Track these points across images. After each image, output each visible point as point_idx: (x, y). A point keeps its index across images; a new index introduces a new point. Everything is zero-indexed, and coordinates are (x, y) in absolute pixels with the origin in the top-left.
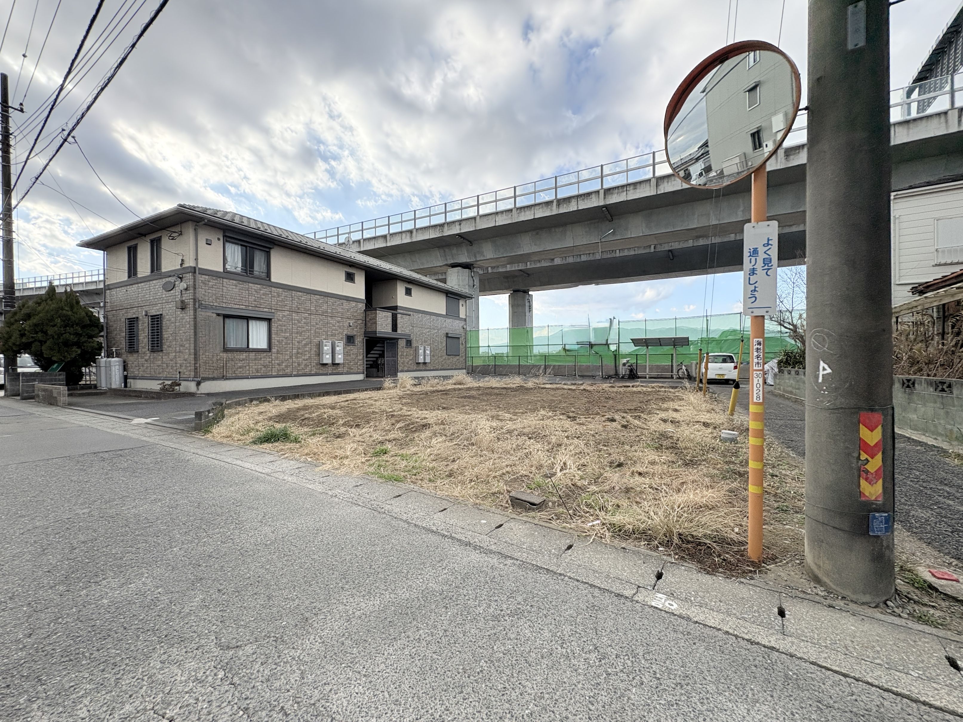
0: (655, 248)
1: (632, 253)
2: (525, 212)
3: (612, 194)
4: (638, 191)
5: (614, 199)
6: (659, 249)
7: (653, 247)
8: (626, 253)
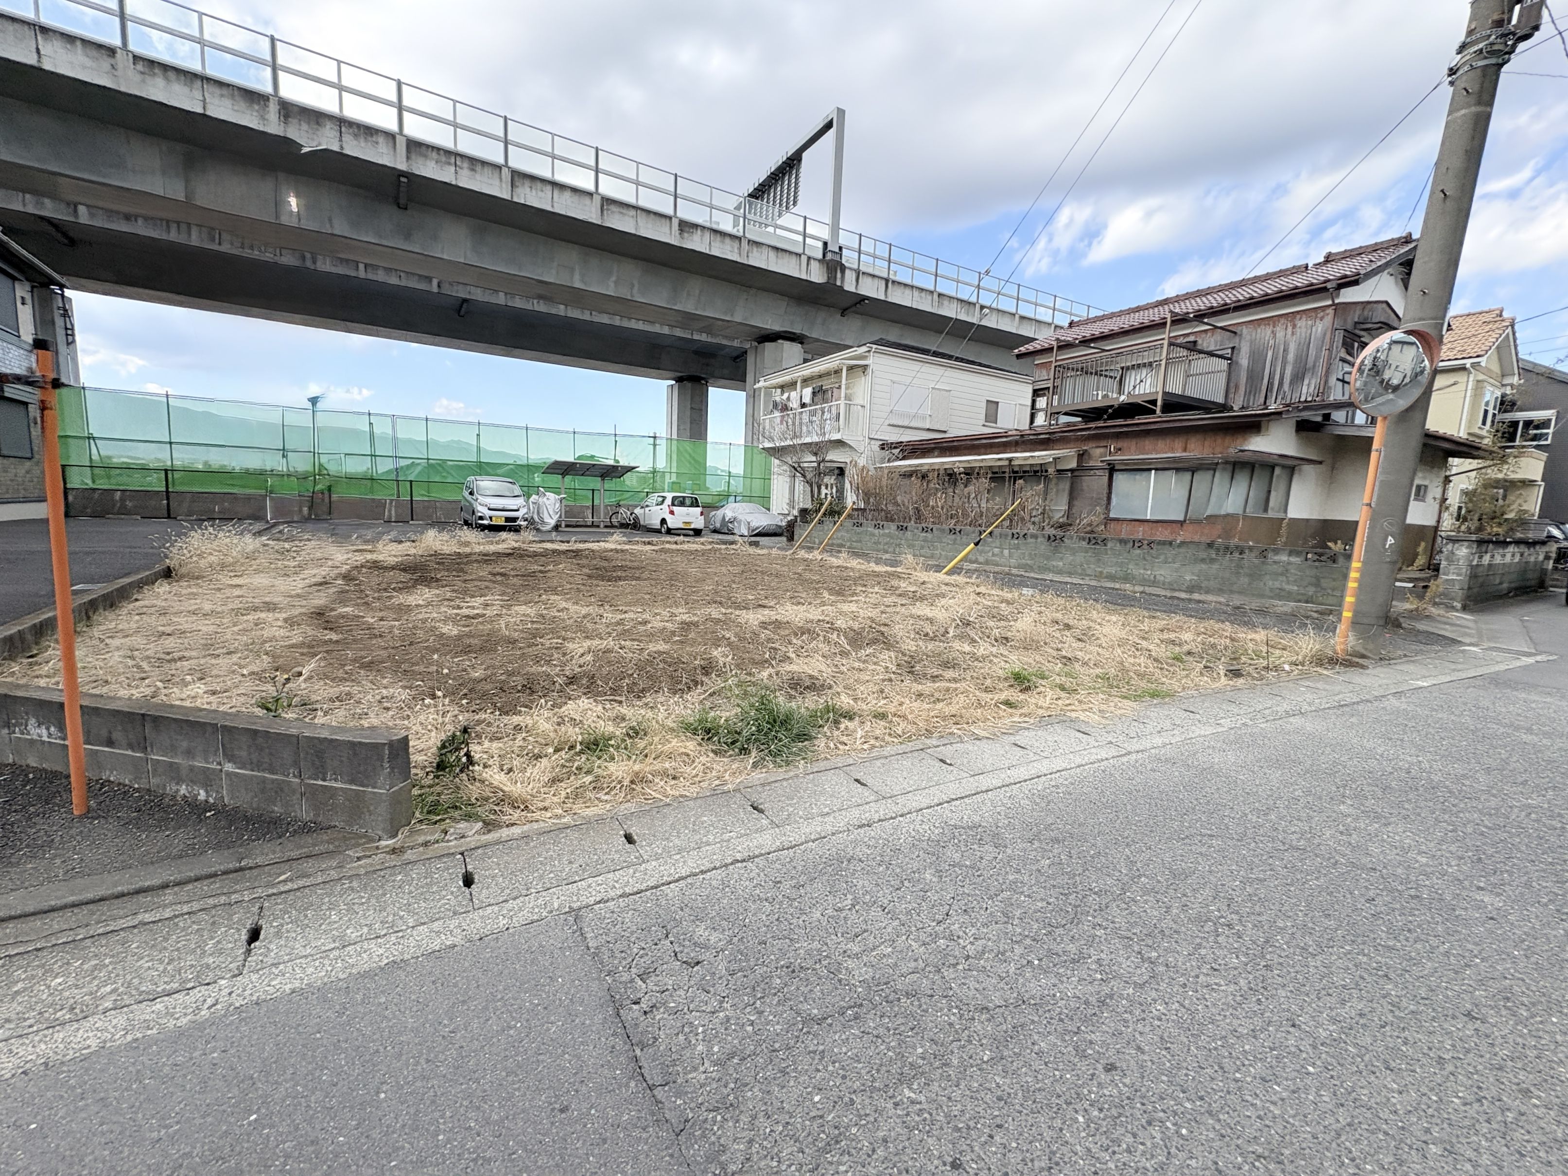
0: (439, 286)
1: (393, 280)
2: (167, 79)
3: (426, 156)
4: (478, 176)
5: (429, 169)
6: (447, 290)
7: (435, 282)
8: (380, 276)
